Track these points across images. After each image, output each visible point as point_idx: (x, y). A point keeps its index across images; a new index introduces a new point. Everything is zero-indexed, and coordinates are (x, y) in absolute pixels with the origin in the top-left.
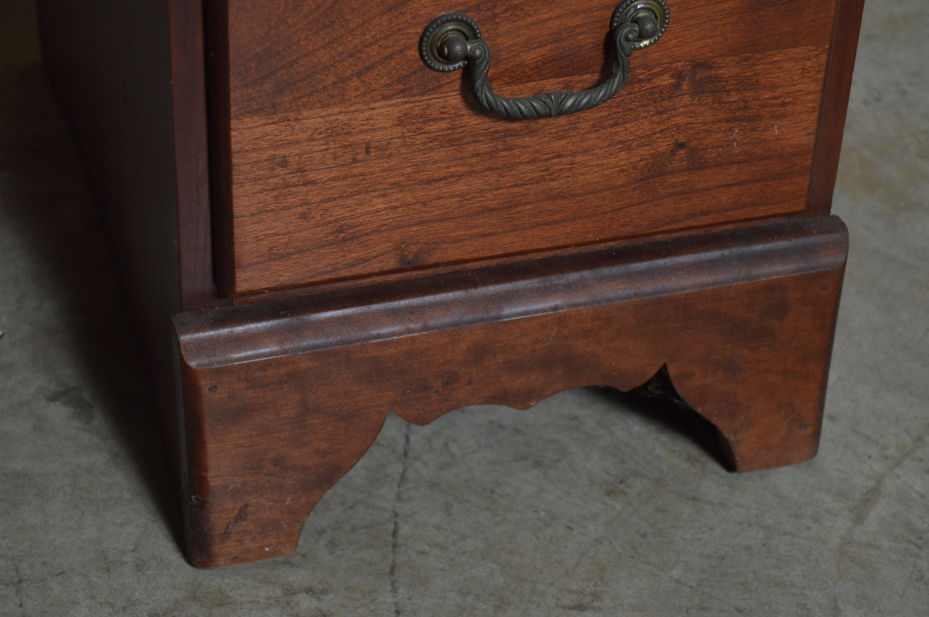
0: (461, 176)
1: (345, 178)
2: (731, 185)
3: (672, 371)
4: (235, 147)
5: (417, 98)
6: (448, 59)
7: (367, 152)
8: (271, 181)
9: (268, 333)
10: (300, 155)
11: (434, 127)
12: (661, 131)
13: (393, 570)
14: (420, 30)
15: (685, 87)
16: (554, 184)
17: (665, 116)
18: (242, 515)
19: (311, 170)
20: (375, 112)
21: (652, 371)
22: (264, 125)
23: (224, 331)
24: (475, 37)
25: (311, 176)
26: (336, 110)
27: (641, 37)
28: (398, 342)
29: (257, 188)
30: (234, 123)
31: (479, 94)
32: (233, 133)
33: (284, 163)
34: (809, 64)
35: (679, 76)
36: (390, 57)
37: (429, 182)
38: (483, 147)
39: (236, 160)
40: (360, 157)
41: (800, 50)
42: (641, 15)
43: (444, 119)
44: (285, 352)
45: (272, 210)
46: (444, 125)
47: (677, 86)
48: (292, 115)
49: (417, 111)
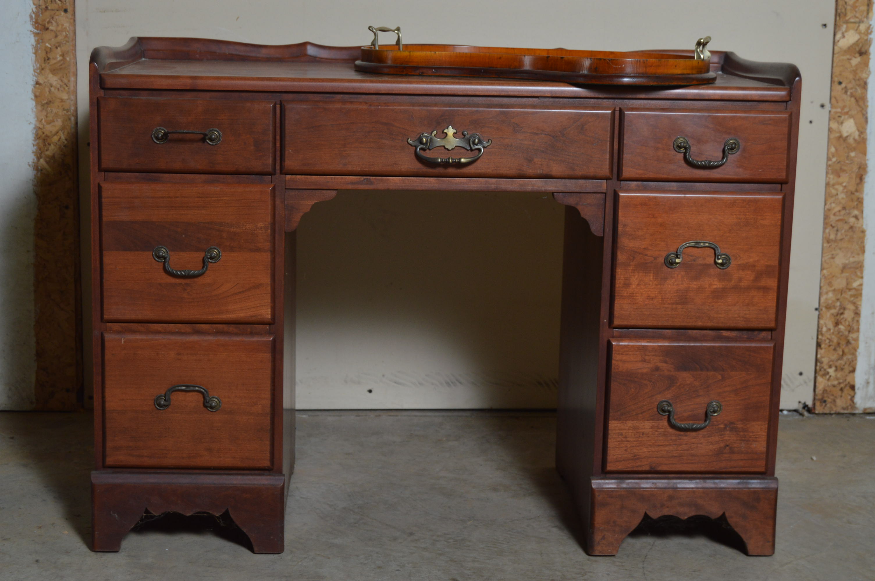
0: (667, 445)
1: (636, 441)
2: (742, 460)
3: (727, 515)
4: (610, 428)
5: (656, 422)
6: (664, 411)
7: (643, 434)
8: (618, 439)
9: (614, 483)
10: (626, 433)
11: (661, 430)
12: (721, 441)
13: (643, 562)
14: (657, 403)
15: (728, 429)
16: (692, 452)
17: (722, 436)
18: (604, 538)
19: (628, 438)
20: (645, 424)
21: (720, 513)
22: (617, 423)
23: (603, 481)
24: (671, 406)
25: (628, 439)
26: (636, 422)
27: (714, 412)
28: (648, 491)
29: (615, 440)
30: (610, 422)
31: (671, 420)
32: (610, 424)
33: (622, 434)
34: (762, 427)
35: (726, 425)
36: (649, 410)
37: (659, 446)
38: (674, 438)
39: (610, 432)
40: (641, 436)
41: (760, 423)
42: (715, 406)
43: (662, 428)
44: (618, 488)
45: (618, 447)
46: (663, 430)
47: (725, 428)
48: (624, 422)
49: (656, 425)
